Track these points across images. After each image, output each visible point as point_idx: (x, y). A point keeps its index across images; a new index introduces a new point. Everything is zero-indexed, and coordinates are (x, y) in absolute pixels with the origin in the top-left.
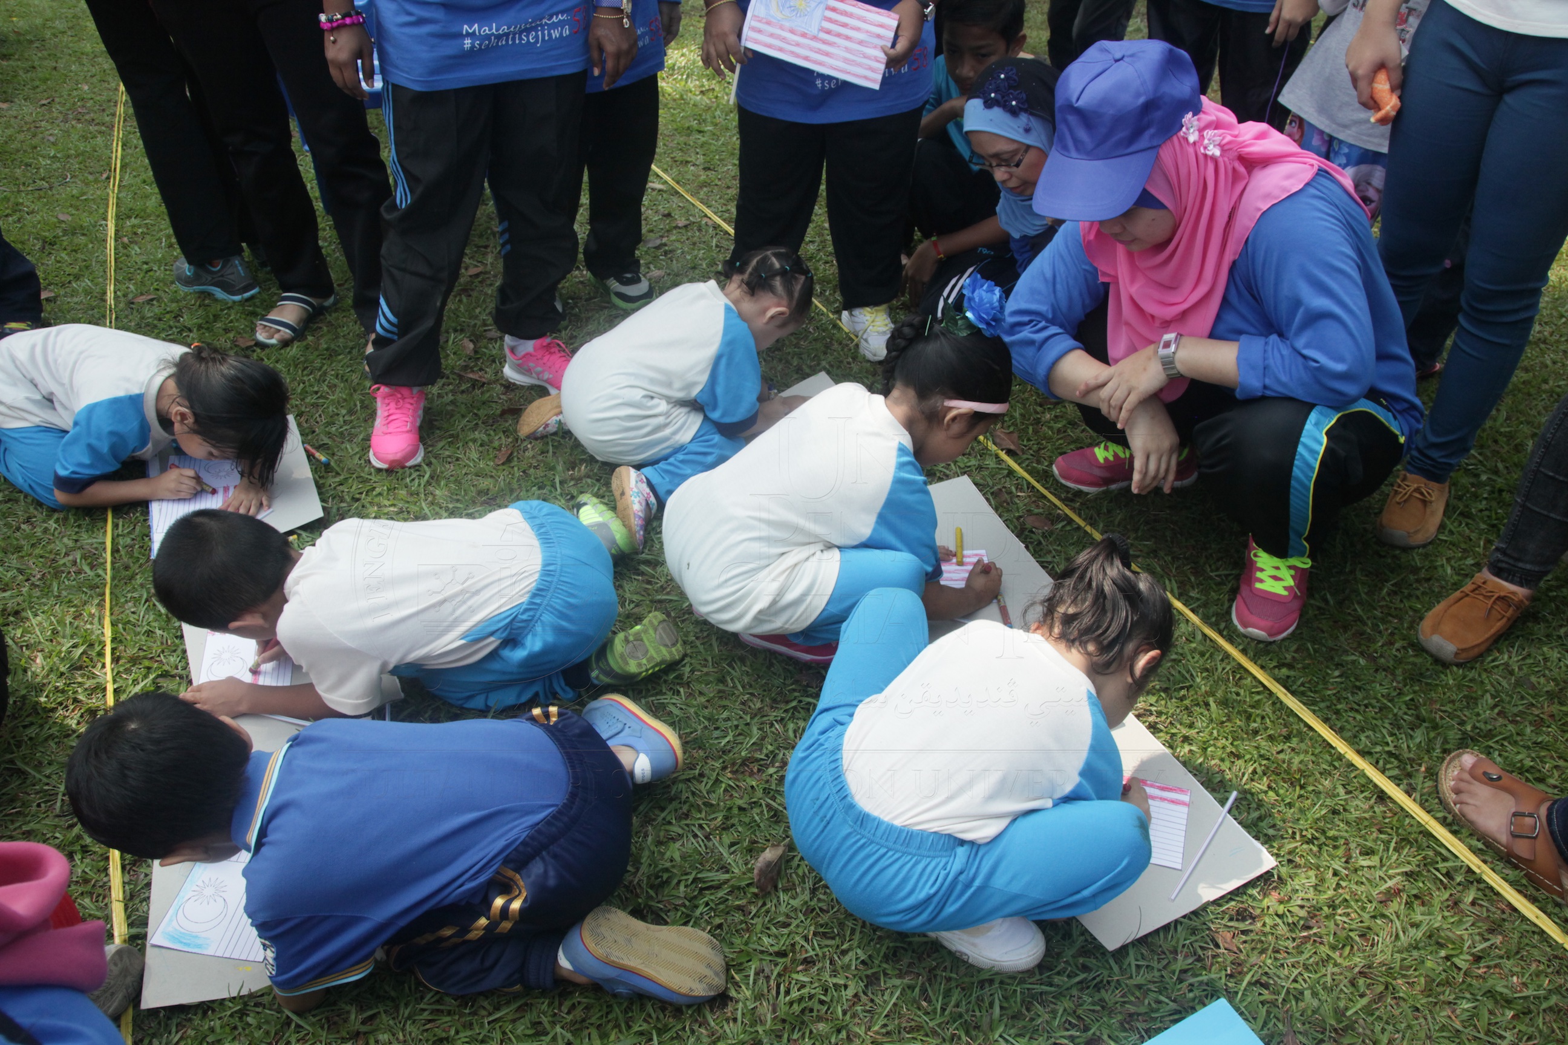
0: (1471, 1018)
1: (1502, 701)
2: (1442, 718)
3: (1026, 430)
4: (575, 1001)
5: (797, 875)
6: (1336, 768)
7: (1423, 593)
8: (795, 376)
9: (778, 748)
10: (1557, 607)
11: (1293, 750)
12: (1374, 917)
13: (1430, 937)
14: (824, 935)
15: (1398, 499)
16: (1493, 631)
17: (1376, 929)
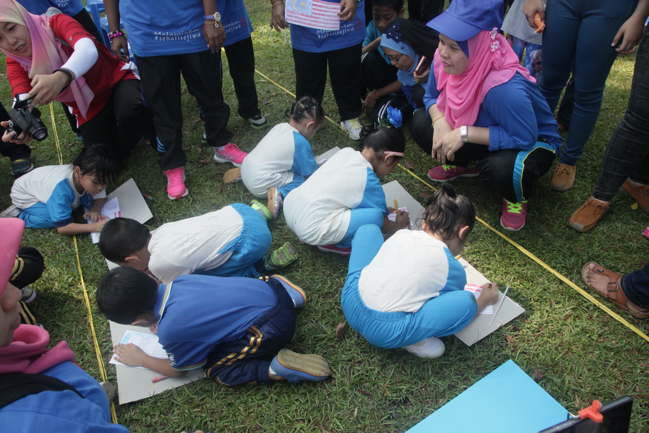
0: (599, 356)
1: (602, 244)
2: (581, 252)
3: (416, 161)
4: (276, 385)
5: (351, 332)
6: (544, 274)
7: (570, 207)
8: (326, 149)
9: (339, 287)
10: (619, 208)
11: (528, 269)
12: (562, 325)
13: (583, 330)
14: (364, 352)
15: (558, 173)
16: (596, 219)
17: (563, 329)
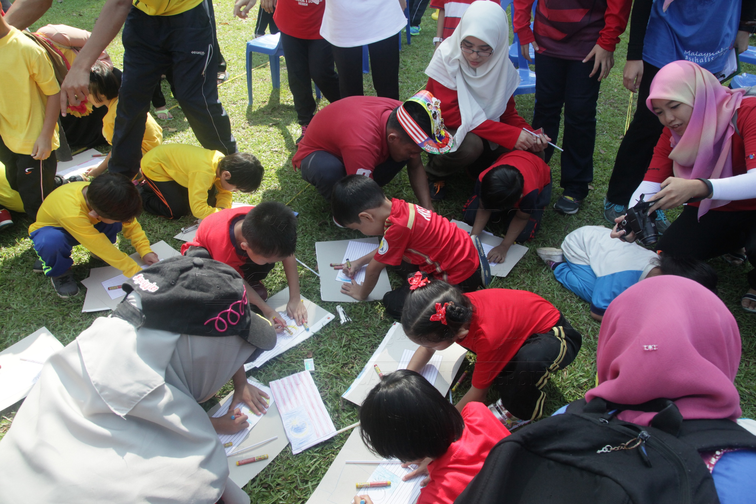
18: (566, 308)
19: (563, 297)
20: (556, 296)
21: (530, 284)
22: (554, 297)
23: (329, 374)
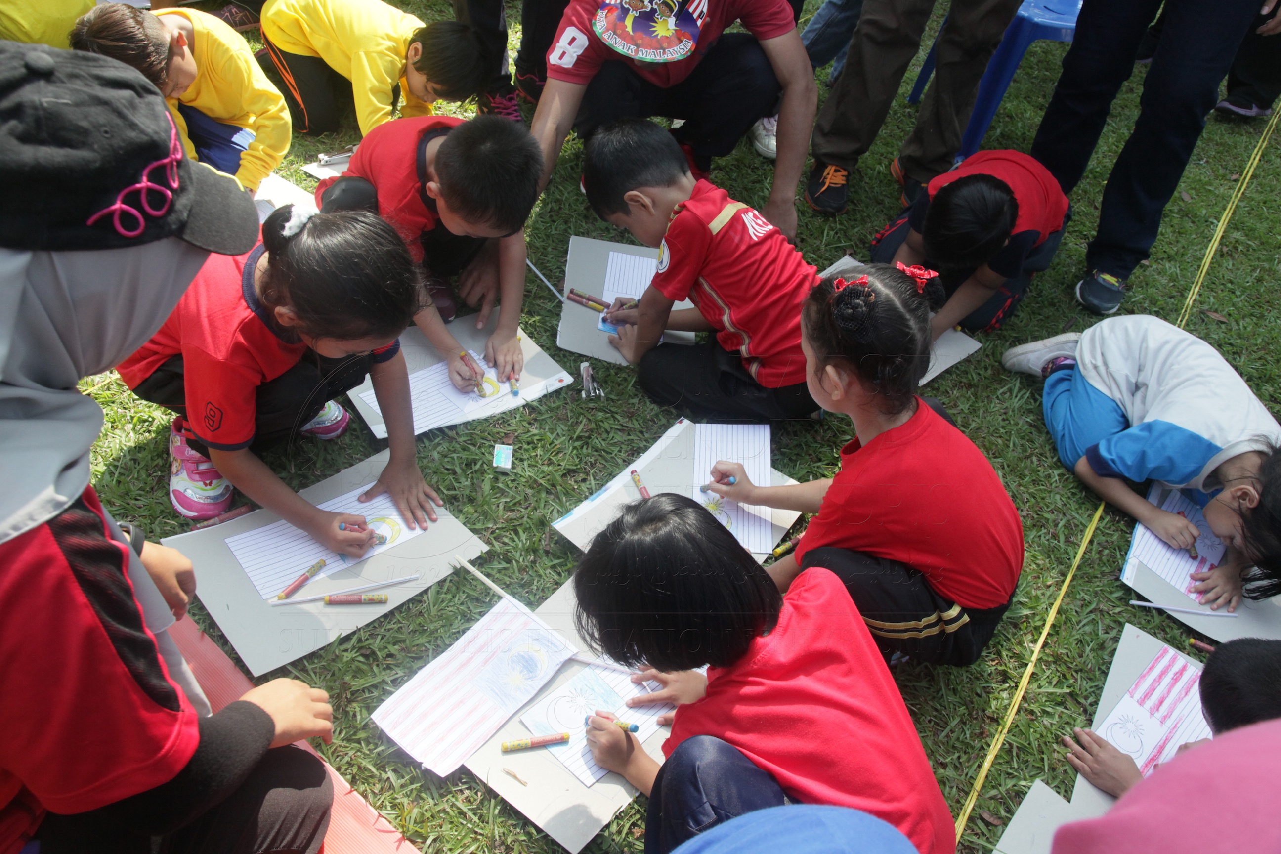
18: (1026, 472)
19: (1025, 451)
20: (1011, 445)
21: (966, 411)
22: (1008, 447)
23: (535, 481)
